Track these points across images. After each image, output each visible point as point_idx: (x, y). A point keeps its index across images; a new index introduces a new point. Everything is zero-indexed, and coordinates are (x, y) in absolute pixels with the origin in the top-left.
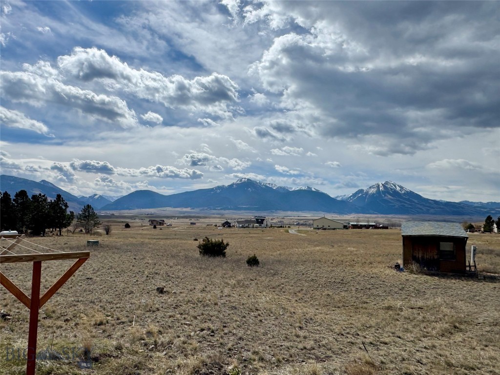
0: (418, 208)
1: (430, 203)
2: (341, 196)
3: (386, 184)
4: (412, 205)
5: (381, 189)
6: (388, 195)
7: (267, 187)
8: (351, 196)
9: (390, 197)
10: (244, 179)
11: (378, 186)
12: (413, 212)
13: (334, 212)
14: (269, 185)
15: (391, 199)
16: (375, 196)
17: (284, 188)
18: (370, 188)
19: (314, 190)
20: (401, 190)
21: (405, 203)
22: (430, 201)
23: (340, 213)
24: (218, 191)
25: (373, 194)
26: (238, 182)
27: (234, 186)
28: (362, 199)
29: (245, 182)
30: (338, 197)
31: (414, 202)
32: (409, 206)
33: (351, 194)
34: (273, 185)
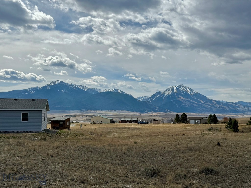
0: (204, 107)
1: (214, 103)
2: (143, 97)
3: (179, 87)
4: (199, 105)
5: (175, 91)
6: (180, 97)
7: (79, 88)
8: (151, 97)
9: (182, 98)
10: (57, 82)
11: (173, 89)
12: (200, 110)
13: (136, 111)
14: (80, 88)
15: (183, 100)
16: (170, 97)
17: (94, 90)
18: (166, 90)
19: (120, 92)
20: (191, 92)
21: (193, 103)
22: (213, 102)
23: (142, 112)
24: (32, 92)
25: (169, 96)
26: (52, 84)
27: (48, 87)
28: (160, 99)
29: (58, 84)
30: (140, 98)
31: (201, 102)
32: (197, 106)
33: (151, 96)
34: (84, 87)
